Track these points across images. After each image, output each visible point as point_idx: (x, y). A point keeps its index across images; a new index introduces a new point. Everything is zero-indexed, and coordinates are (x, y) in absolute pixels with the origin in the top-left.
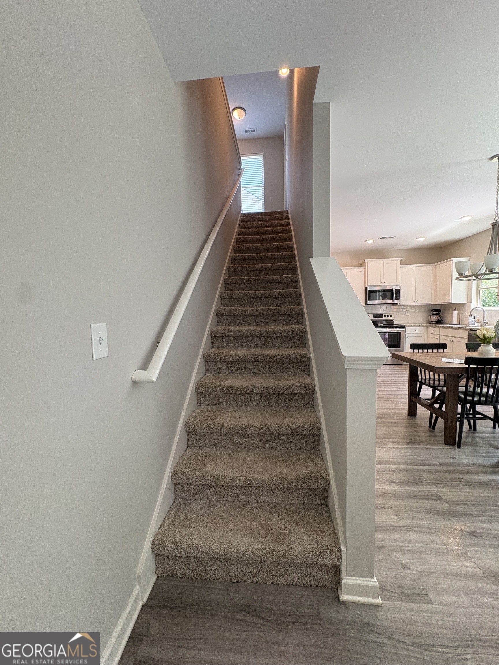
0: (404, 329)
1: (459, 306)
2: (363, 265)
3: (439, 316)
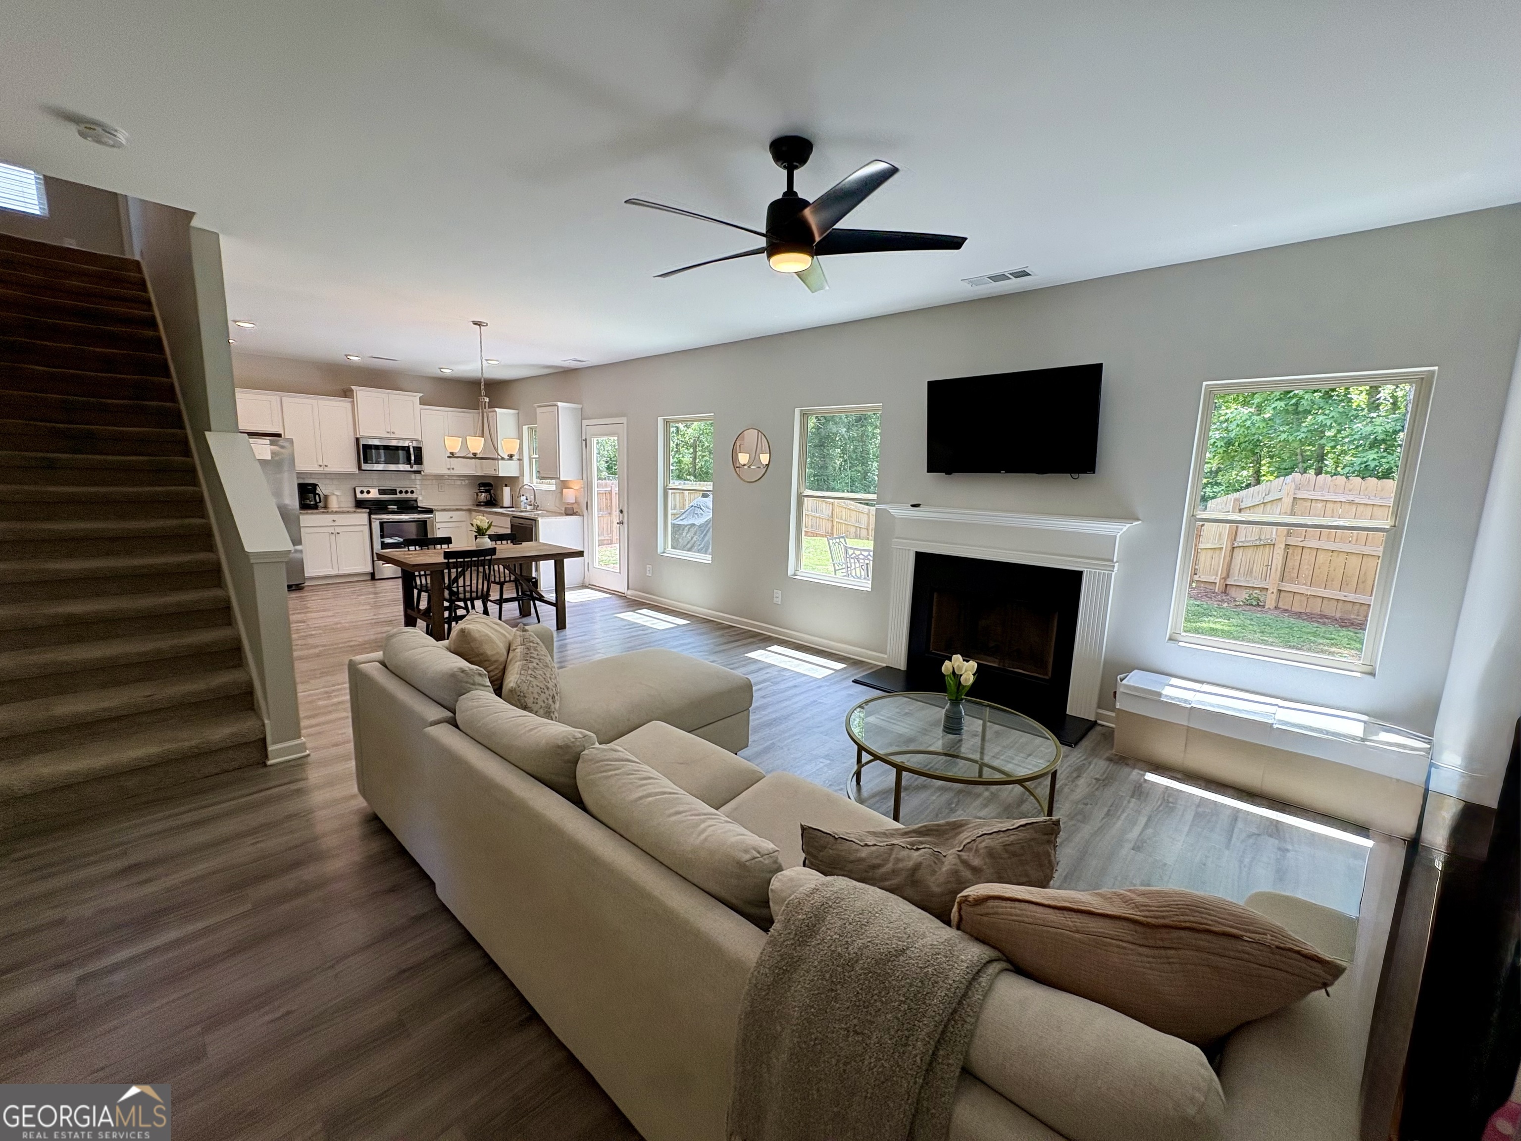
0: (432, 516)
1: (510, 481)
2: (348, 394)
3: (490, 494)
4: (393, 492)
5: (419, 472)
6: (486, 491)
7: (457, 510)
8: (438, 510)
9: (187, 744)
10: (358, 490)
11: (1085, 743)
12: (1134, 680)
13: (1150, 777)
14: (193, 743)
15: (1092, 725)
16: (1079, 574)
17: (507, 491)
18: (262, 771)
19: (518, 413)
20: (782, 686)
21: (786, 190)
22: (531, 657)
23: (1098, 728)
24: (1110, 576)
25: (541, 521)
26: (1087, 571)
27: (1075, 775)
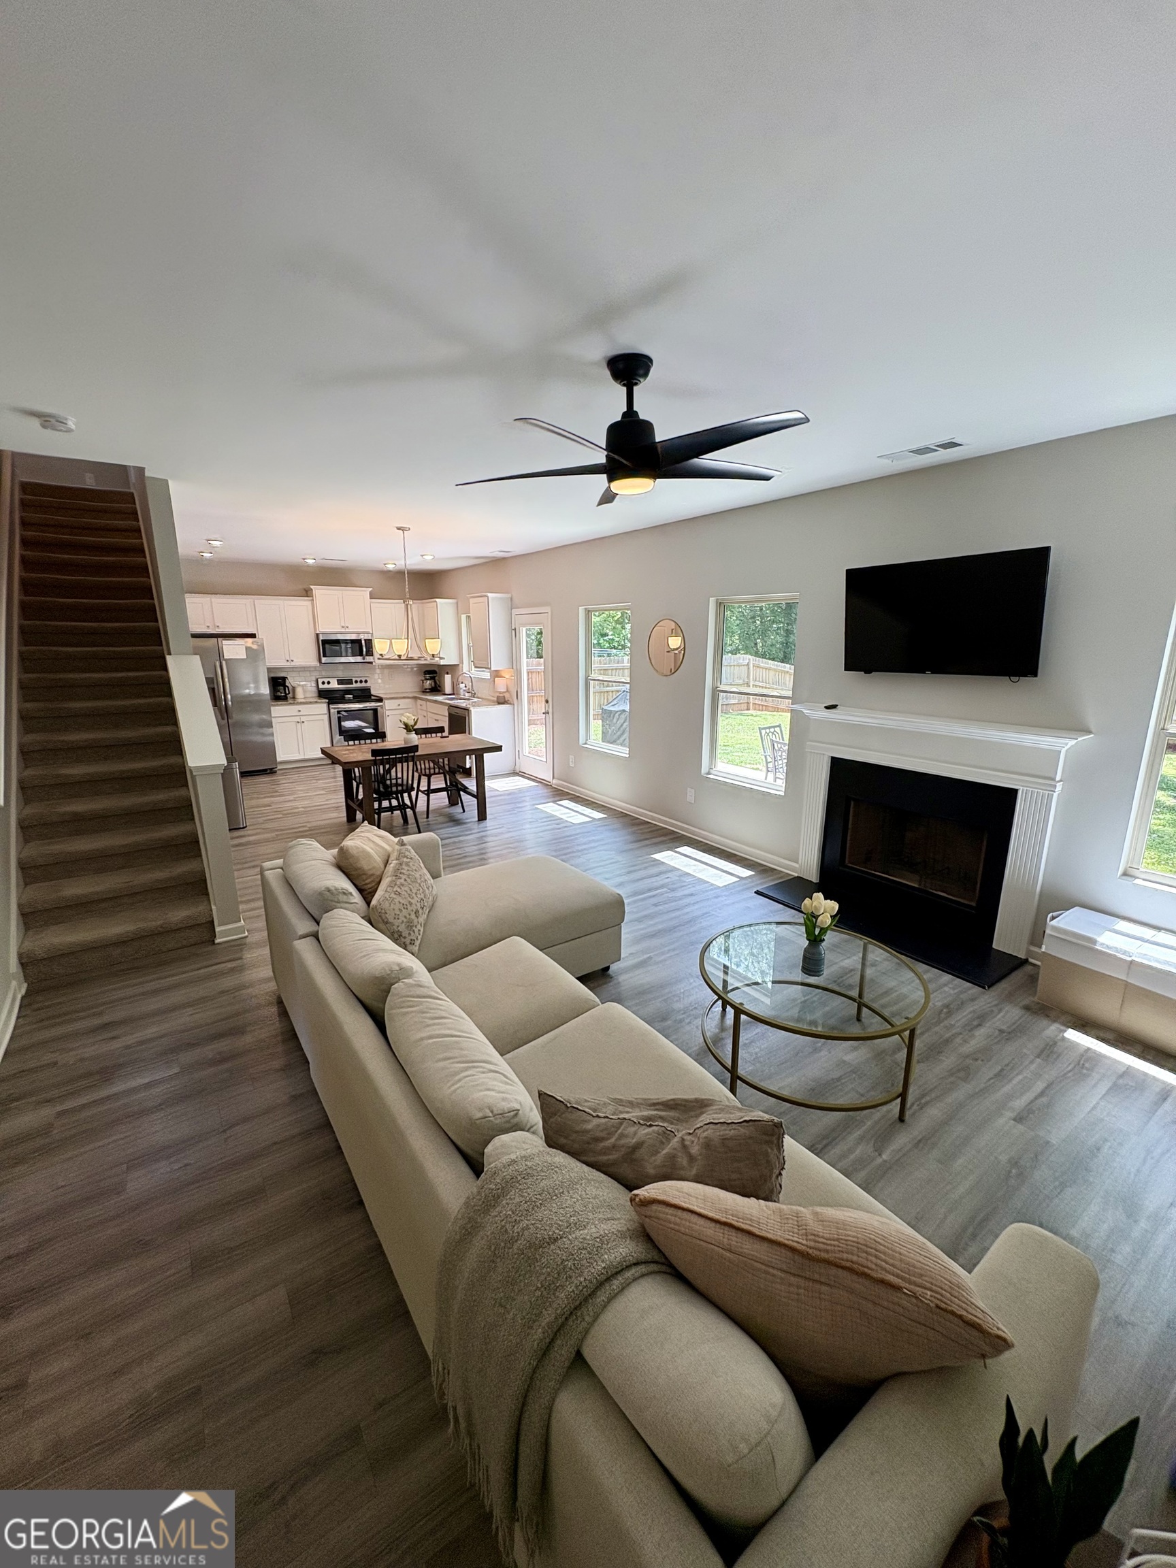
0: (382, 704)
1: (451, 669)
2: (309, 593)
3: (435, 682)
4: (350, 682)
5: (371, 663)
6: (432, 678)
7: (404, 698)
8: (387, 699)
9: (154, 923)
10: (320, 681)
11: (1003, 986)
12: (1067, 922)
13: (1072, 1035)
14: (159, 923)
15: (1020, 963)
16: (1013, 793)
17: (448, 679)
18: (211, 948)
19: (457, 603)
20: (678, 894)
21: (625, 410)
22: (401, 873)
23: (1028, 968)
24: (1050, 798)
25: (473, 711)
26: (1023, 790)
27: (975, 1023)
